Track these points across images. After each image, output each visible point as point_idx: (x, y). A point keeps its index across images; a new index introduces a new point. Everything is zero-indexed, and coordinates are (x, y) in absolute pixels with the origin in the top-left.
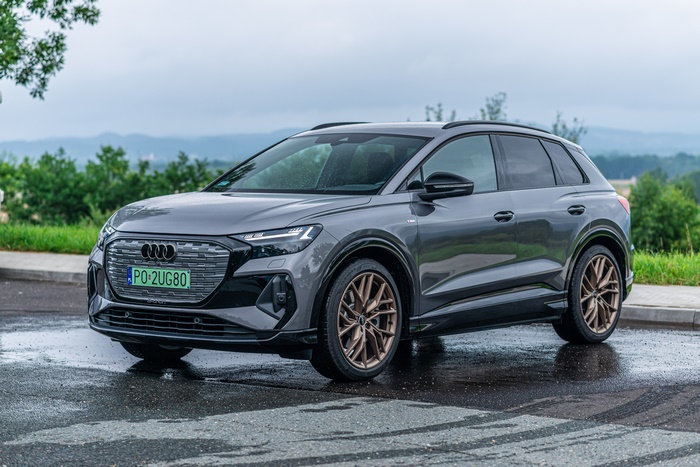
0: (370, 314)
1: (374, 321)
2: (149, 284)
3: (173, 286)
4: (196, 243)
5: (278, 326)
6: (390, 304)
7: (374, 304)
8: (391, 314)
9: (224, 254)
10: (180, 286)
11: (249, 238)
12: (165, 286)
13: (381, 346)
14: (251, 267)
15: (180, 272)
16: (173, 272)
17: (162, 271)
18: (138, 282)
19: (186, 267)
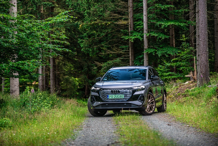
0: (149, 102)
1: (150, 103)
2: (113, 98)
3: (120, 98)
4: (124, 89)
5: (142, 104)
6: (153, 99)
7: (150, 100)
8: (153, 101)
9: (131, 91)
10: (121, 98)
11: (134, 88)
12: (118, 98)
13: (152, 108)
14: (136, 93)
15: (121, 95)
16: (119, 95)
17: (117, 95)
18: (111, 98)
19: (123, 94)
